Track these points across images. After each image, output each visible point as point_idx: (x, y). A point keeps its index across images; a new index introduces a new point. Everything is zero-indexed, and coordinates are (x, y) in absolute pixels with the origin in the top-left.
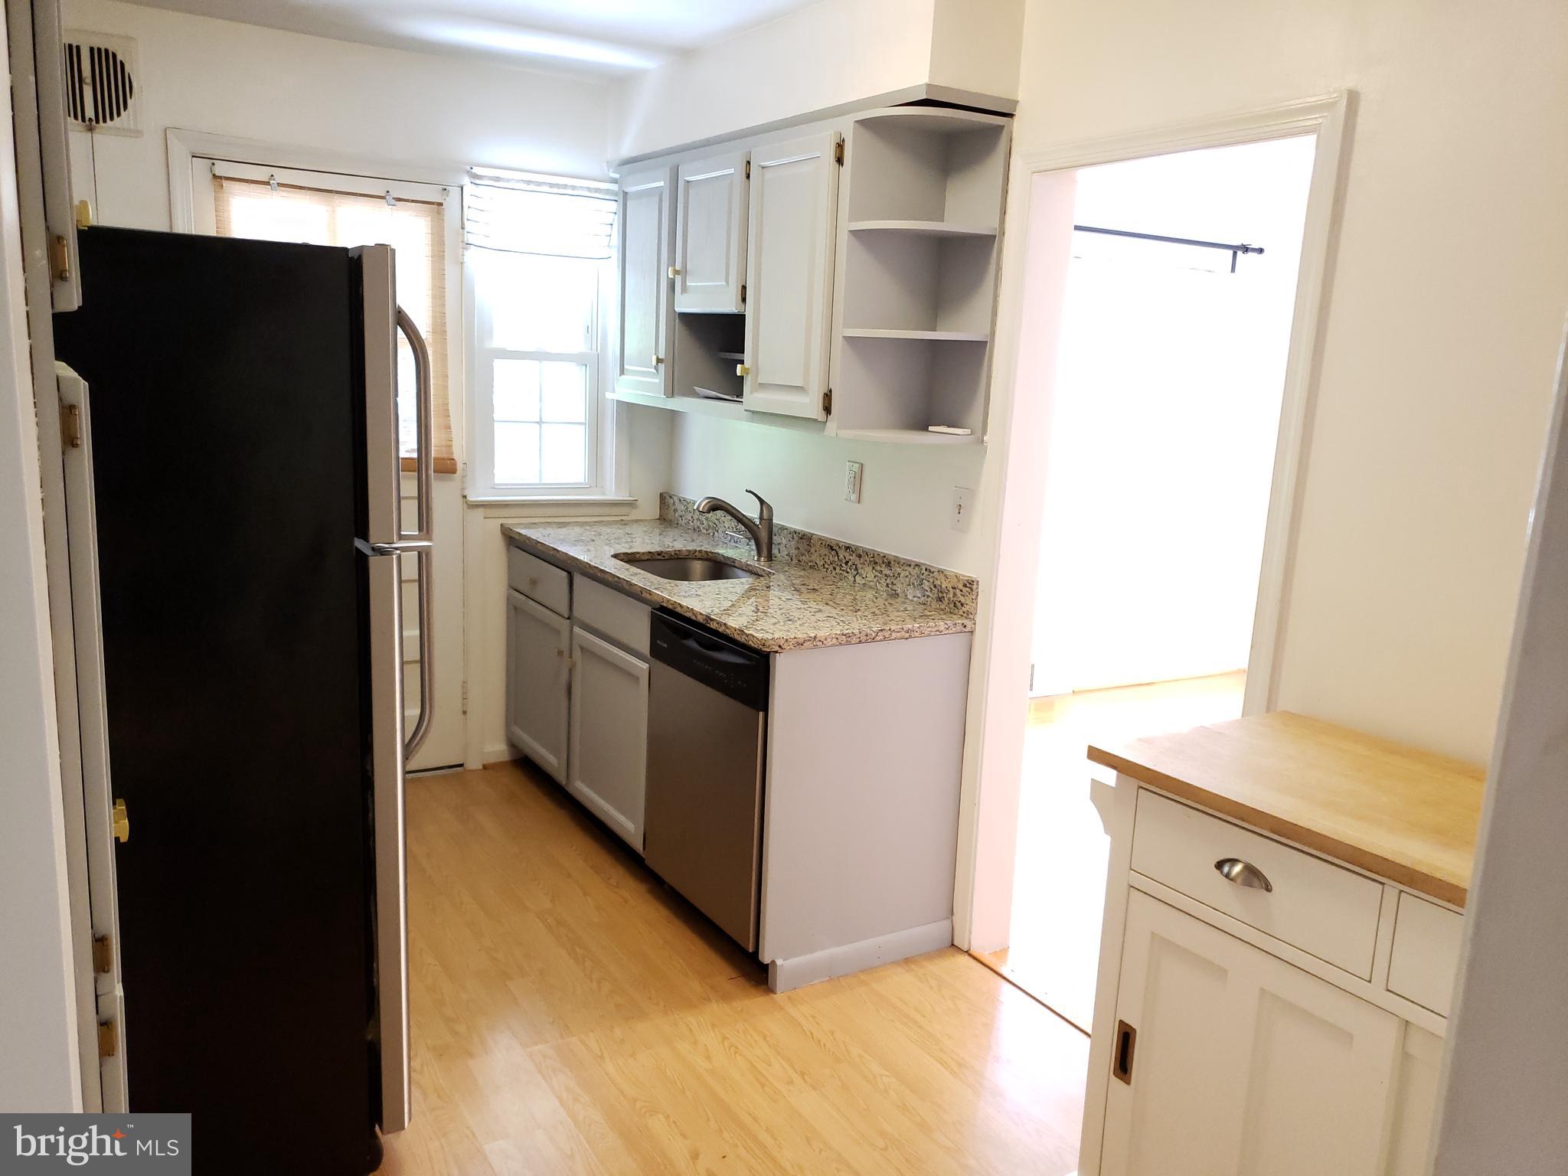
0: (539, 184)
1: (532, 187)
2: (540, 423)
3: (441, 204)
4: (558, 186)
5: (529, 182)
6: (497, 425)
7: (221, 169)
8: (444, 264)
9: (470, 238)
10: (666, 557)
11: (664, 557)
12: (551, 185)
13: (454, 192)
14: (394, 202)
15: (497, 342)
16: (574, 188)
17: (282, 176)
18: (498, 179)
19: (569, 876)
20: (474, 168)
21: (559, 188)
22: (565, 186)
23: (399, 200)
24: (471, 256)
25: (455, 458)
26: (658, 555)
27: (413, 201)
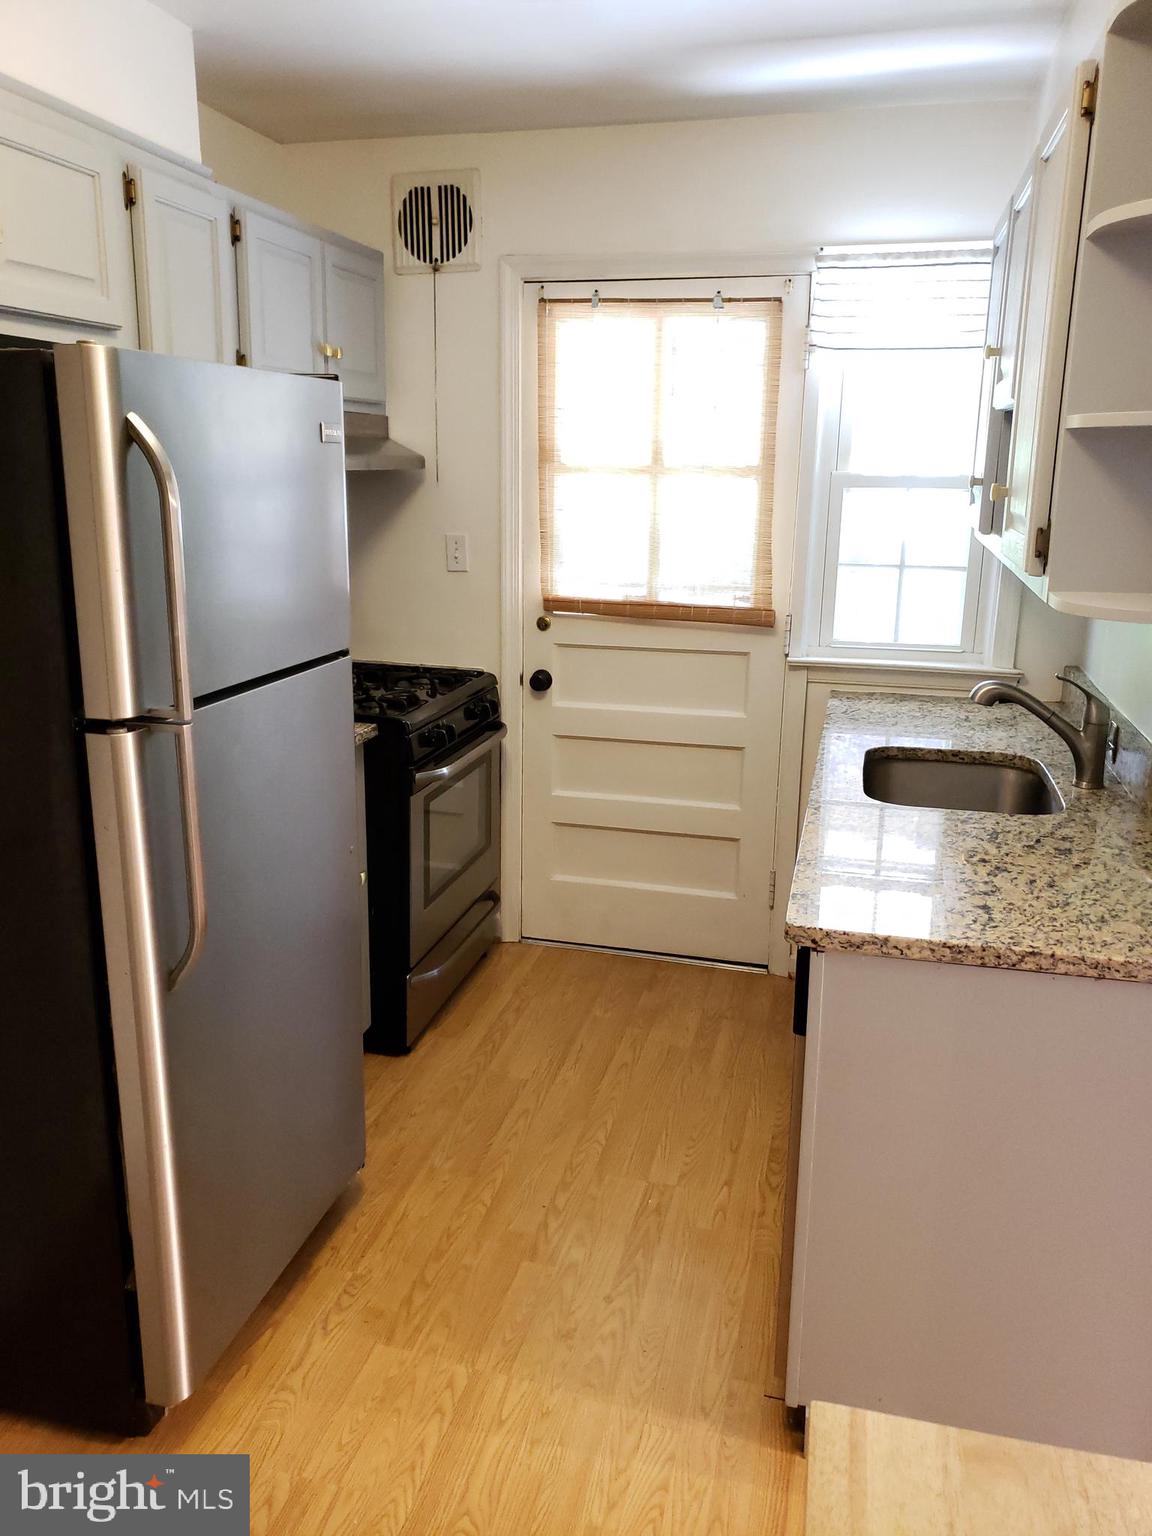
0: (900, 255)
1: (889, 262)
2: (901, 566)
3: (779, 300)
4: (927, 254)
5: (885, 256)
6: (841, 570)
7: (552, 291)
8: (779, 374)
9: (815, 338)
10: (966, 760)
11: (963, 759)
12: (917, 255)
13: (800, 283)
14: (721, 304)
15: (855, 466)
16: (949, 253)
17: (607, 291)
18: (843, 257)
19: (735, 1151)
20: (825, 248)
21: (927, 257)
22: (937, 254)
23: (730, 300)
24: (817, 362)
25: (773, 608)
26: (953, 755)
27: (745, 300)
